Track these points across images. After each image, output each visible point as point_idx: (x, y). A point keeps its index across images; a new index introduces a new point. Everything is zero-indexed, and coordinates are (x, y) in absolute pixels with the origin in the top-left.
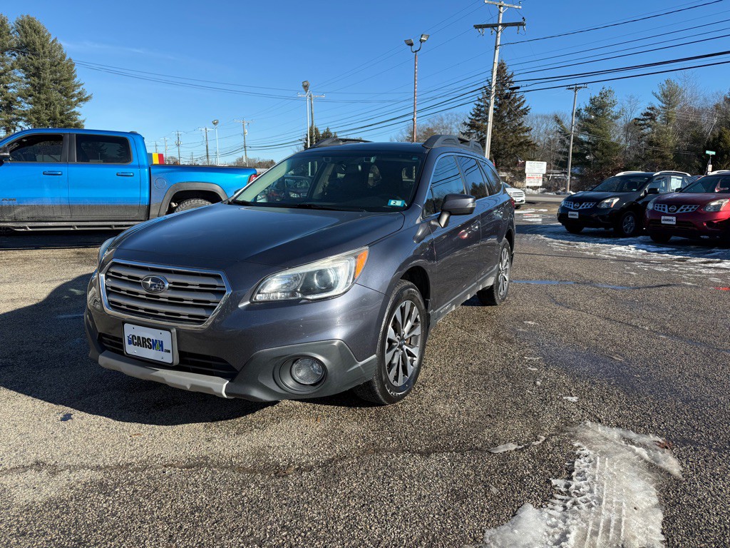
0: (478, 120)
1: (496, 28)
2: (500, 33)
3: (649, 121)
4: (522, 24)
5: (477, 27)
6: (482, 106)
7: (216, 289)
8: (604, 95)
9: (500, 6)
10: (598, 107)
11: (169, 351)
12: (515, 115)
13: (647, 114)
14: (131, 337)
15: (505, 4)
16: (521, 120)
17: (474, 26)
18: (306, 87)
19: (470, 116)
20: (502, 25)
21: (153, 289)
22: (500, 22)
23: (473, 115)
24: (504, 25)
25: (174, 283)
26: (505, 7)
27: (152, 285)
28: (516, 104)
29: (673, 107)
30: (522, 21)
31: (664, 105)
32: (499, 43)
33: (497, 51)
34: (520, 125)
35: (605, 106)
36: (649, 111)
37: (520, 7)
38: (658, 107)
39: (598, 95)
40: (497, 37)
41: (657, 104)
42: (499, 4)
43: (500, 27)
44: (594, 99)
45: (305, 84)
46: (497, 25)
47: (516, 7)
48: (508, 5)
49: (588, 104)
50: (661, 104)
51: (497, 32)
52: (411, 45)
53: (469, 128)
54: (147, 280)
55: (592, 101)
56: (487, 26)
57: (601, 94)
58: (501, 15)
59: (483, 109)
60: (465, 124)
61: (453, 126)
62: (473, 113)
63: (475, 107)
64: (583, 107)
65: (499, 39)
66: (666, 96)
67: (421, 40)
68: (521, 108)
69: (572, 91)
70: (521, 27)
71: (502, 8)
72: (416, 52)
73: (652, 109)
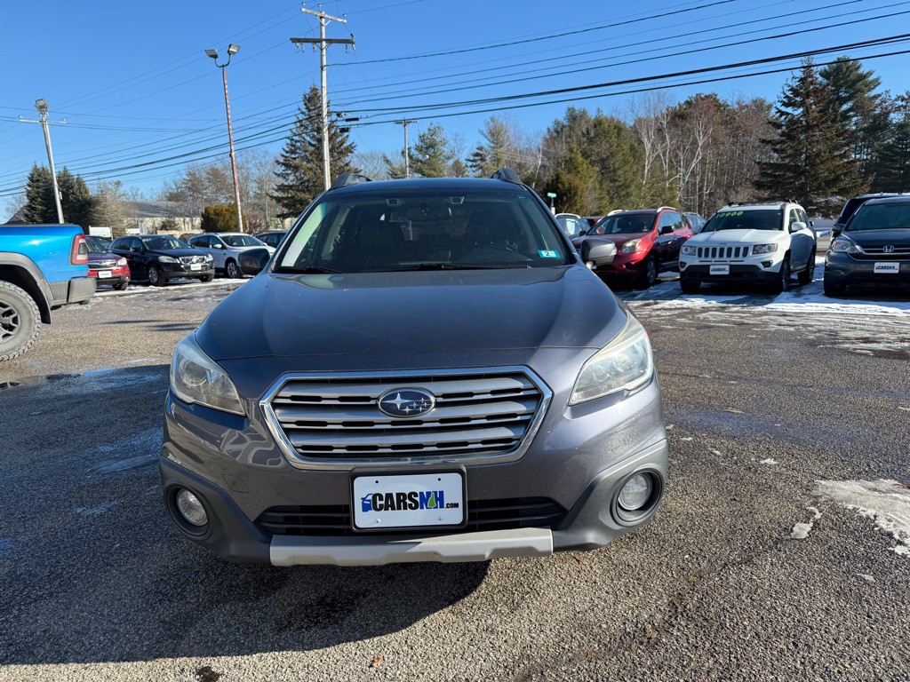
0: (294, 159)
1: (319, 44)
2: (324, 51)
3: (479, 162)
4: (351, 42)
5: (295, 40)
6: (297, 141)
7: (522, 394)
8: (433, 132)
9: (321, 18)
10: (428, 145)
11: (456, 505)
12: (341, 152)
13: (477, 155)
14: (370, 497)
15: (326, 16)
16: (347, 159)
17: (291, 39)
18: (42, 108)
19: (284, 153)
20: (326, 40)
21: (407, 410)
22: (324, 37)
23: (287, 152)
24: (329, 41)
25: (444, 396)
26: (327, 20)
27: (403, 406)
28: (338, 140)
29: (500, 147)
30: (350, 38)
31: (492, 145)
32: (325, 63)
33: (324, 73)
34: (347, 165)
35: (435, 145)
36: (479, 151)
37: (345, 21)
38: (486, 147)
39: (427, 132)
40: (322, 56)
41: (486, 143)
42: (319, 15)
43: (324, 44)
44: (423, 136)
45: (41, 103)
46: (320, 41)
47: (340, 20)
48: (330, 17)
49: (417, 142)
50: (488, 143)
51: (322, 50)
52: (215, 57)
53: (283, 168)
54: (394, 396)
55: (422, 138)
56: (308, 41)
57: (429, 130)
58: (324, 28)
59: (298, 144)
60: (278, 162)
61: (250, 165)
62: (287, 149)
63: (289, 141)
64: (413, 145)
65: (324, 58)
66: (493, 135)
67: (229, 51)
68: (345, 145)
69: (401, 126)
70: (349, 45)
71: (323, 20)
72: (223, 66)
73: (481, 148)
